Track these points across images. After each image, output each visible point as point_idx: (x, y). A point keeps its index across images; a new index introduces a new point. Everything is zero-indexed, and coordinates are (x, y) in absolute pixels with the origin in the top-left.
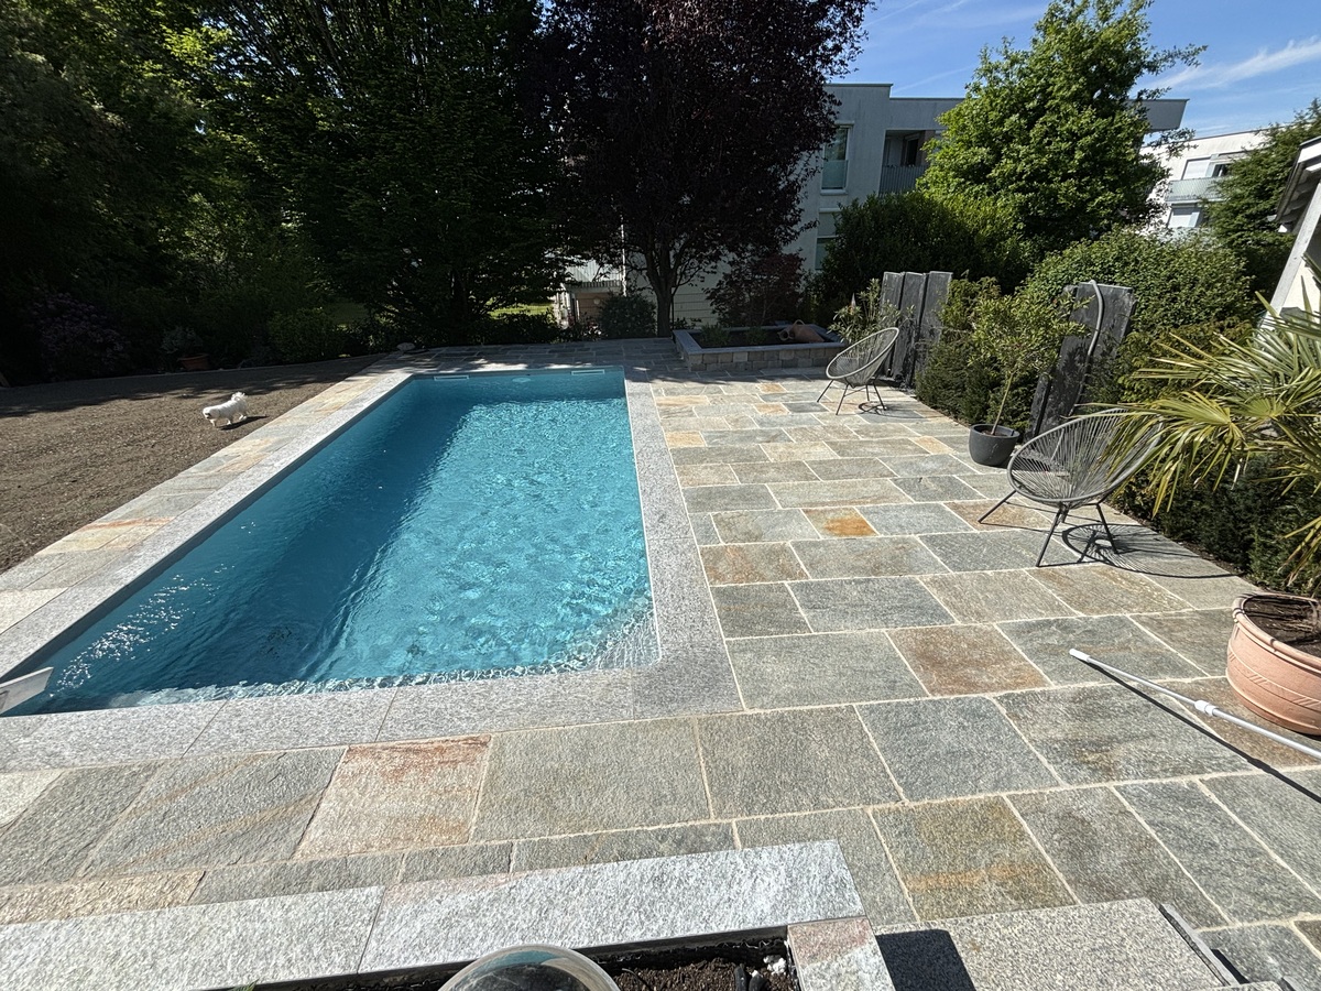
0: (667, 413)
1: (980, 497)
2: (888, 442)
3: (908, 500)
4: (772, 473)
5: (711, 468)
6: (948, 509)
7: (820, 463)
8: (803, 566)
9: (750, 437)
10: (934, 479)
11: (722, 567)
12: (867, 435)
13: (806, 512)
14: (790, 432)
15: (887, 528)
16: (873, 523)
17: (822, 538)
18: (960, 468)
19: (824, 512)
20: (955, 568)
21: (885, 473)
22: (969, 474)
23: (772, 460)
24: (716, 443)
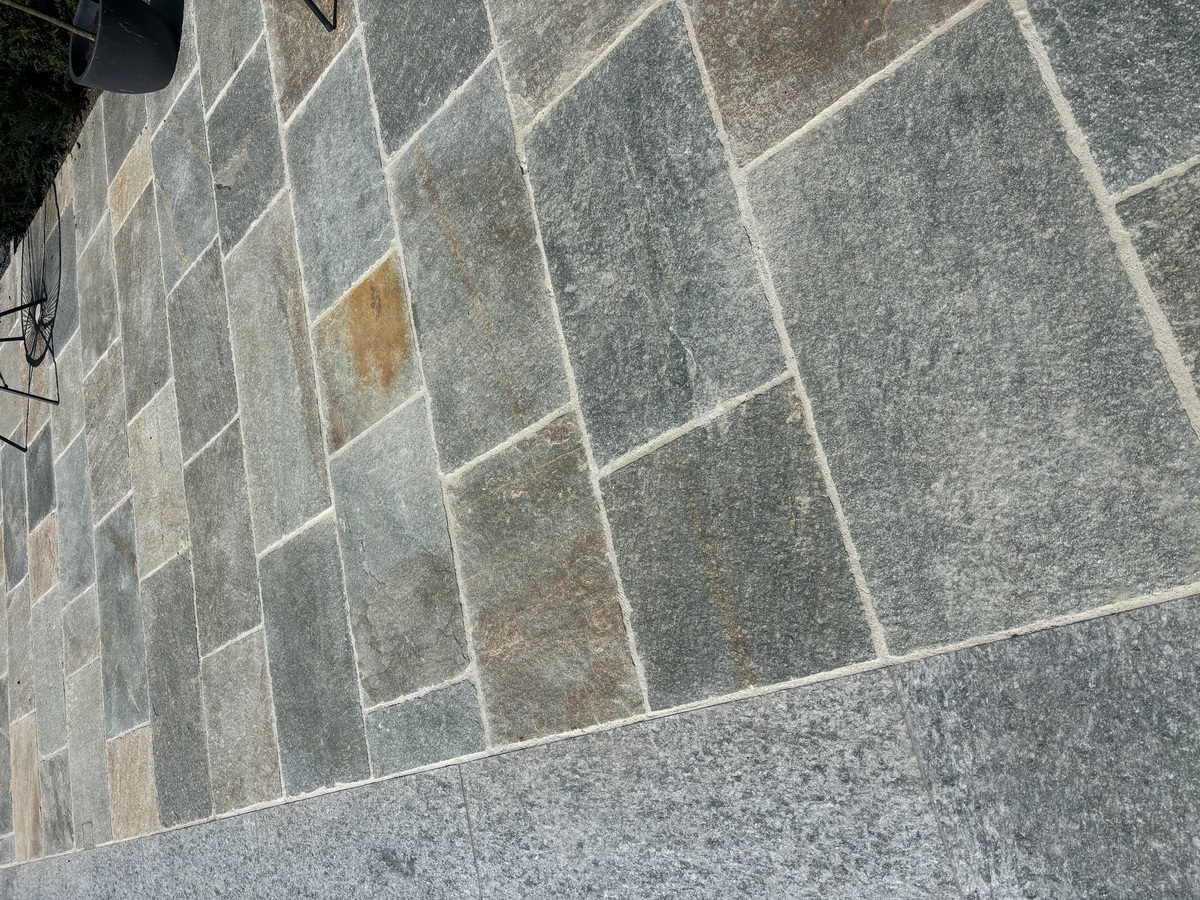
1: (262, 47)
2: (125, 280)
3: (283, 200)
4: (224, 543)
5: (216, 708)
6: (300, 109)
7: (187, 423)
8: (529, 431)
9: (119, 608)
10: (218, 159)
12: (108, 328)
13: (337, 441)
14: (105, 508)
15: (369, 235)
16: (359, 269)
17: (422, 391)
21: (208, 269)
23: (185, 546)
24: (139, 694)
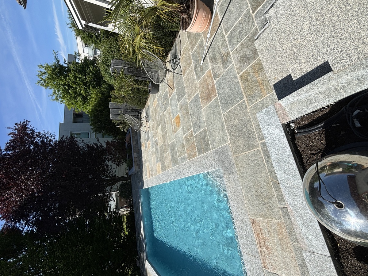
0: (152, 174)
1: (167, 90)
2: (155, 114)
3: (169, 107)
4: (166, 143)
5: (166, 160)
6: (171, 97)
7: (162, 130)
8: (189, 132)
9: (157, 150)
10: (164, 102)
11: (192, 154)
12: (154, 119)
13: (175, 132)
14: (155, 139)
15: (177, 112)
16: (176, 115)
17: (181, 128)
18: (160, 95)
19: (175, 128)
20: (185, 94)
21: (163, 114)
22: (161, 93)
23: (162, 143)
24: (159, 159)
